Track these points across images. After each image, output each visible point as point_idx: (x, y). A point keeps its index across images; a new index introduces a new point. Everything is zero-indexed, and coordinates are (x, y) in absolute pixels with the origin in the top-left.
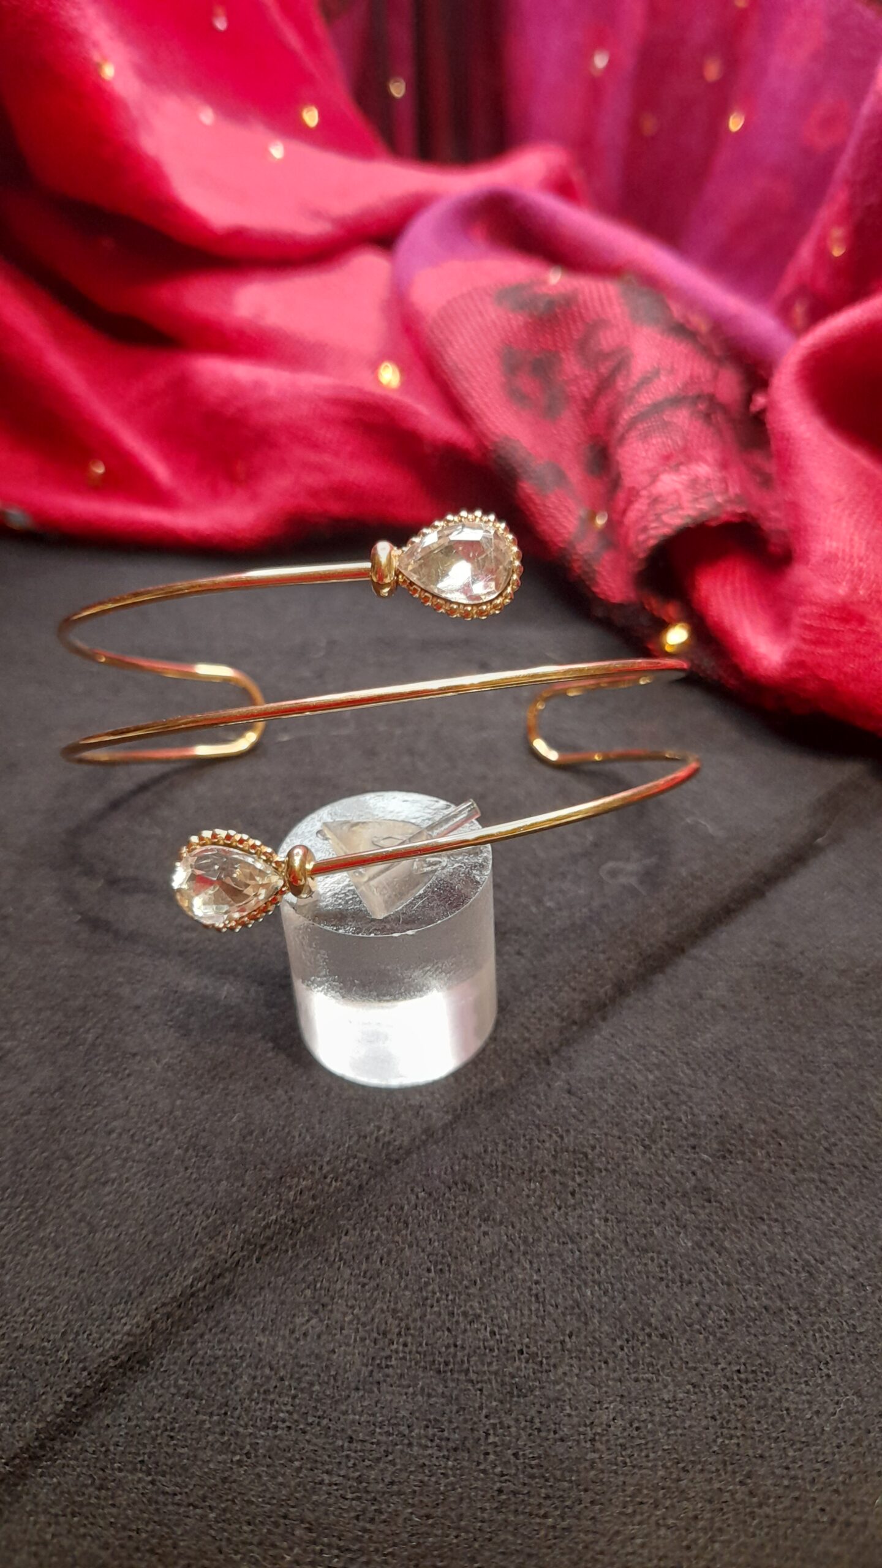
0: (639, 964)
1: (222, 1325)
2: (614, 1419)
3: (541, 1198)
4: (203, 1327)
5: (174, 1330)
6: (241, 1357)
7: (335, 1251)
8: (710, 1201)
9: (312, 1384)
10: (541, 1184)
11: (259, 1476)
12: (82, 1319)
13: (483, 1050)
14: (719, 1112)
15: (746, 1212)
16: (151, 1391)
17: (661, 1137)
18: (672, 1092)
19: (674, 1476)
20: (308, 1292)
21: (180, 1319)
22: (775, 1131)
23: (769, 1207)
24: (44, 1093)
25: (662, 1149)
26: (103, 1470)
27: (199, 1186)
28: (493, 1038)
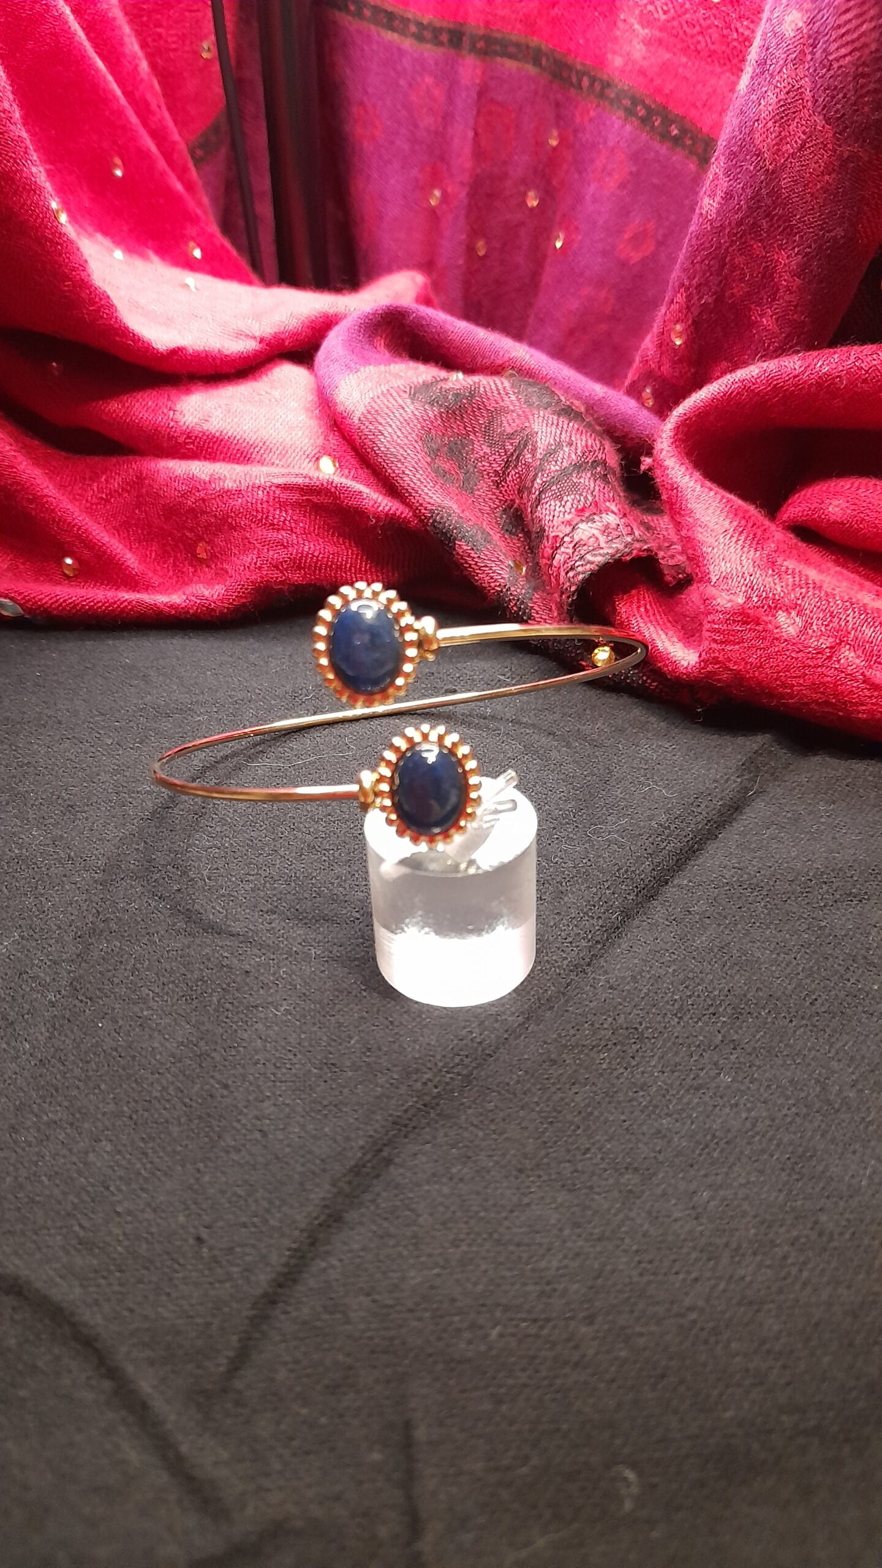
13: (532, 971)
28: (537, 962)
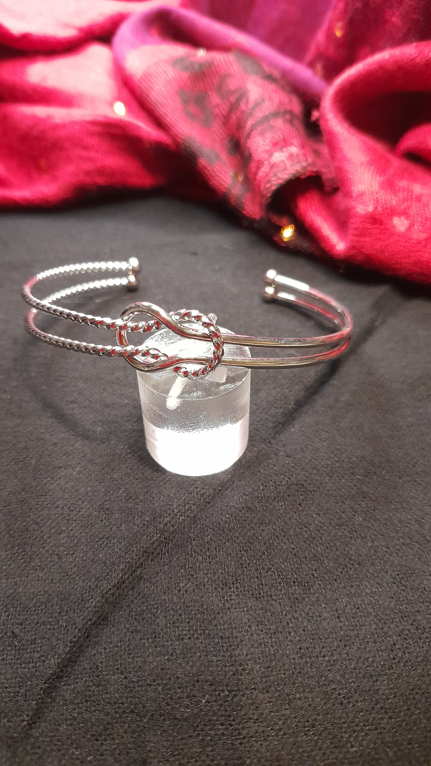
0: (305, 392)
1: (141, 594)
2: (346, 606)
3: (285, 509)
4: (132, 598)
5: (117, 601)
6: (156, 608)
7: (191, 549)
8: (365, 498)
9: (196, 614)
10: (284, 503)
11: (180, 664)
12: (68, 604)
14: (361, 455)
15: (384, 500)
16: (113, 633)
17: (336, 471)
18: (337, 449)
19: (380, 626)
20: (182, 570)
21: (119, 595)
22: (388, 461)
23: (393, 496)
24: (15, 494)
25: (338, 477)
26: (98, 677)
27: (111, 528)
